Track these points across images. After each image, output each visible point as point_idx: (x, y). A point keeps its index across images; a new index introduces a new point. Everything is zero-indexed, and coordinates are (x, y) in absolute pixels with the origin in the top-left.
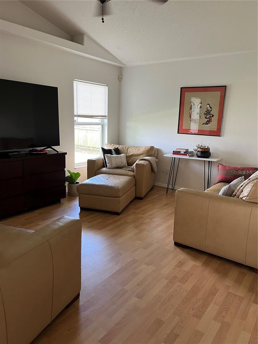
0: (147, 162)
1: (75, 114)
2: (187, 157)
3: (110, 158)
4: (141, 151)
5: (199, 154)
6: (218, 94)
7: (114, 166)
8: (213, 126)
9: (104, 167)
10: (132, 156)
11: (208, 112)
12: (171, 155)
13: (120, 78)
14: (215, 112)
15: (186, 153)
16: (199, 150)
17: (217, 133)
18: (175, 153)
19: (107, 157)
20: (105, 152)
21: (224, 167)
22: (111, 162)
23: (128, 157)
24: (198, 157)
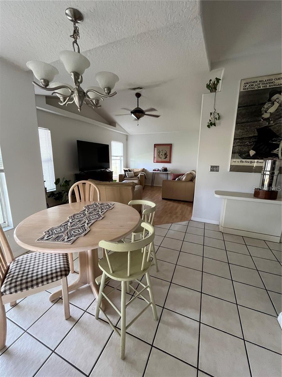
0: (143, 174)
1: (112, 155)
2: (159, 172)
3: (128, 173)
4: (140, 170)
5: (163, 170)
6: (169, 147)
7: (130, 176)
8: (168, 159)
9: (125, 177)
10: (136, 172)
11: (165, 154)
12: (152, 171)
13: (127, 140)
14: (168, 154)
15: (158, 170)
16: (163, 169)
17: (169, 162)
18: (154, 170)
19: (127, 173)
20: (125, 171)
21: (173, 174)
22: (128, 175)
23: (134, 173)
24: (163, 171)
